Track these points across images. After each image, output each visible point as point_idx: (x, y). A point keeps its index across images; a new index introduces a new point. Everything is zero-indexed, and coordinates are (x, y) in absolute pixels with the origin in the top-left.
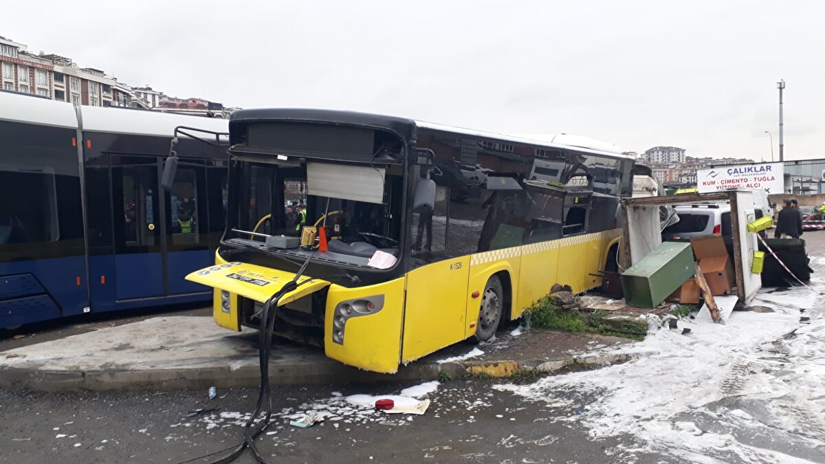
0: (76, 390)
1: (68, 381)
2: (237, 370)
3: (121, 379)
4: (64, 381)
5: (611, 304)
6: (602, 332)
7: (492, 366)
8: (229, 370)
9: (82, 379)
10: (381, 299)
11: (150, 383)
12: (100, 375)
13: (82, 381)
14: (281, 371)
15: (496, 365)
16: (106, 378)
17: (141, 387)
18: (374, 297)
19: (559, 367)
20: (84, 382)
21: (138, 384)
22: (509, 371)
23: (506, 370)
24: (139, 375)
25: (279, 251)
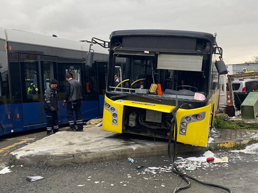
0: (70, 164)
1: (66, 159)
2: (135, 149)
3: (90, 156)
4: (64, 160)
5: (235, 118)
6: (247, 128)
7: (226, 143)
8: (133, 150)
9: (73, 158)
10: (204, 113)
11: (102, 158)
12: (80, 155)
13: (73, 159)
14: (152, 149)
15: (227, 143)
16: (83, 157)
17: (98, 160)
18: (202, 113)
19: (248, 142)
20: (74, 159)
21: (97, 159)
22: (232, 145)
23: (231, 145)
24: (97, 154)
25: (143, 95)
